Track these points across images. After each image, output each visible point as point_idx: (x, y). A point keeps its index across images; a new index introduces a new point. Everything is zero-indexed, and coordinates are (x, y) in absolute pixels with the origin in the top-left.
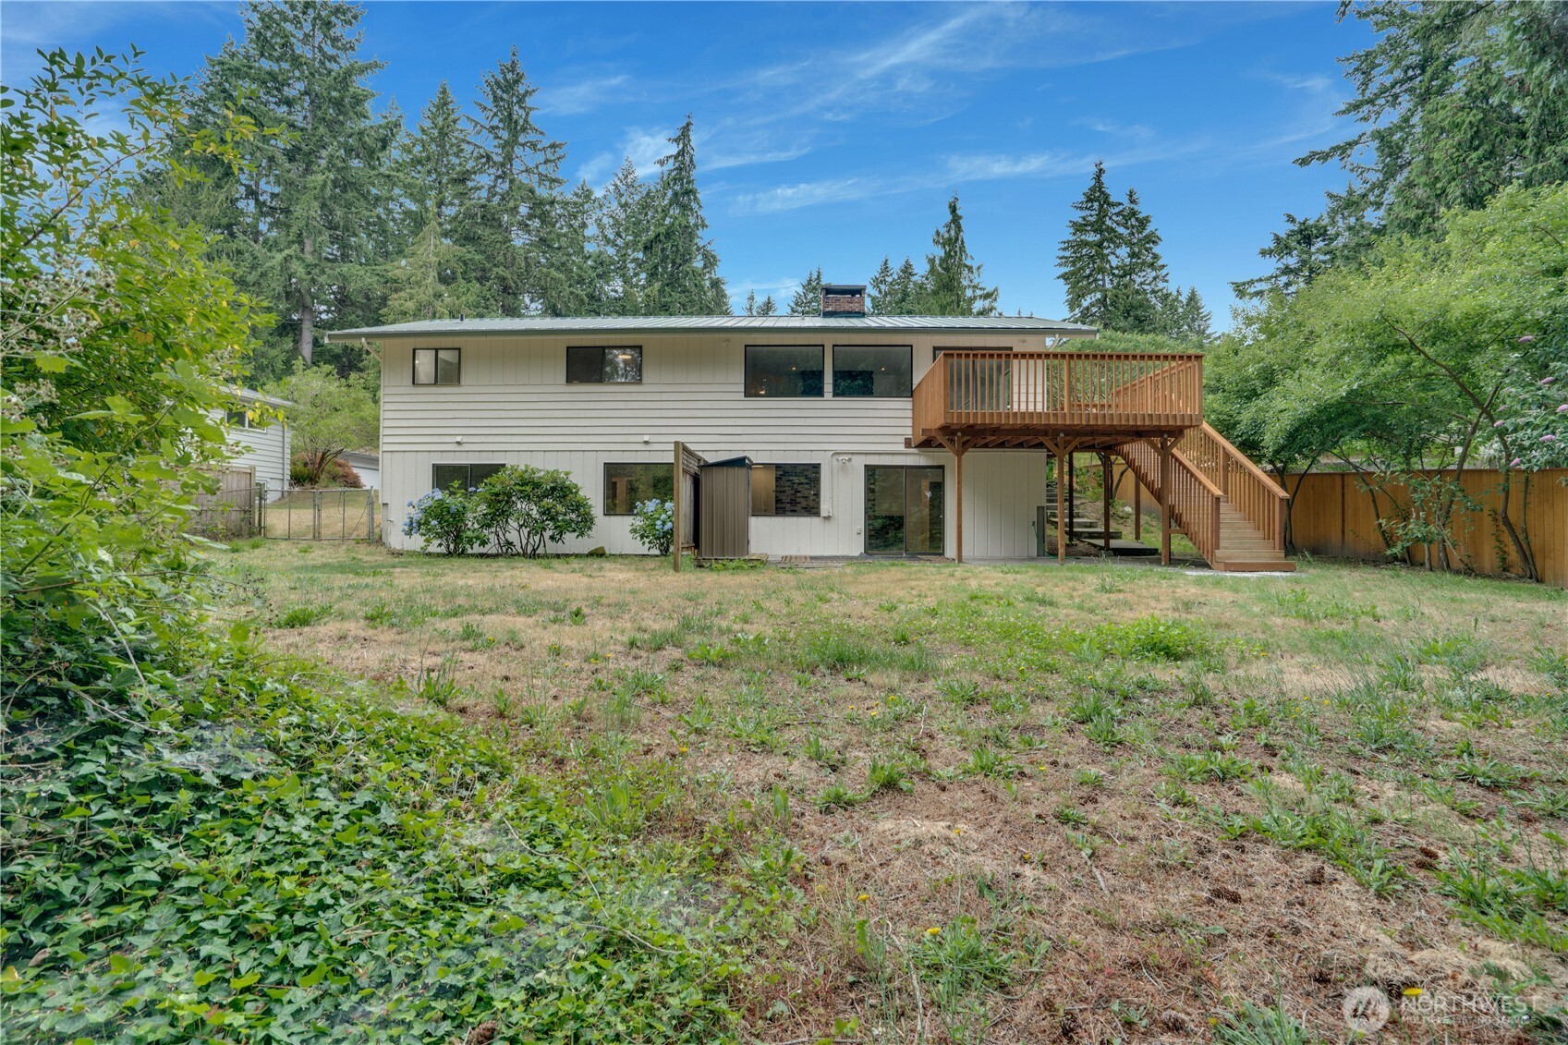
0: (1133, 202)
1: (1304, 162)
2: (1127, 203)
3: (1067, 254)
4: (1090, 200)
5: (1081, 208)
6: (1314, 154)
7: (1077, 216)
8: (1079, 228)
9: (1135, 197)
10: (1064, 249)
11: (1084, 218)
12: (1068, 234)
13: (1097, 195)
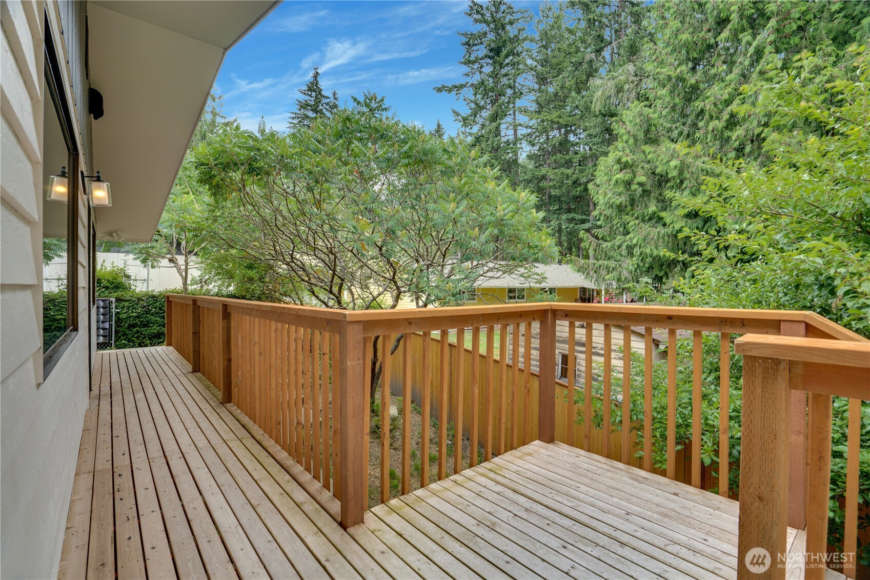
0: (335, 99)
1: (439, 90)
2: (332, 99)
3: (295, 121)
4: (310, 89)
5: (305, 94)
6: (444, 87)
7: (303, 98)
8: (304, 106)
9: (336, 96)
10: (293, 118)
11: (306, 101)
12: (296, 109)
13: (313, 88)
